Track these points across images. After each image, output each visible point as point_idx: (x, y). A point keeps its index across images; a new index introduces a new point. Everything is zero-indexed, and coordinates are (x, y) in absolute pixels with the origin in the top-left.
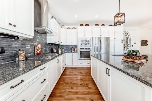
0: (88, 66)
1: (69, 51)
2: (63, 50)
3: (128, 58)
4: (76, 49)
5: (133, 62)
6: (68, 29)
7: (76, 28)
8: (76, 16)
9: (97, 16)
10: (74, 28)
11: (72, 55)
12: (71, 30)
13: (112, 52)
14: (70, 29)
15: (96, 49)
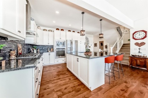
0: (63, 62)
1: (45, 50)
2: (39, 50)
3: (86, 53)
4: (52, 49)
5: (88, 54)
6: (44, 30)
7: (52, 31)
8: (54, 22)
9: (70, 25)
10: (50, 31)
11: (49, 54)
12: (47, 32)
13: (79, 51)
14: (46, 30)
15: (69, 49)
